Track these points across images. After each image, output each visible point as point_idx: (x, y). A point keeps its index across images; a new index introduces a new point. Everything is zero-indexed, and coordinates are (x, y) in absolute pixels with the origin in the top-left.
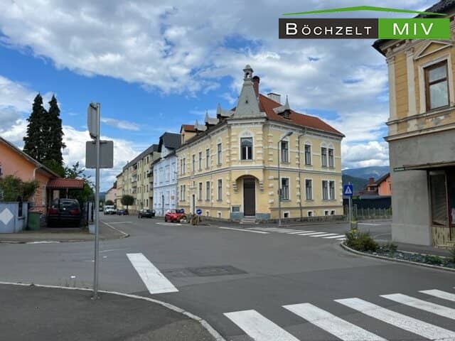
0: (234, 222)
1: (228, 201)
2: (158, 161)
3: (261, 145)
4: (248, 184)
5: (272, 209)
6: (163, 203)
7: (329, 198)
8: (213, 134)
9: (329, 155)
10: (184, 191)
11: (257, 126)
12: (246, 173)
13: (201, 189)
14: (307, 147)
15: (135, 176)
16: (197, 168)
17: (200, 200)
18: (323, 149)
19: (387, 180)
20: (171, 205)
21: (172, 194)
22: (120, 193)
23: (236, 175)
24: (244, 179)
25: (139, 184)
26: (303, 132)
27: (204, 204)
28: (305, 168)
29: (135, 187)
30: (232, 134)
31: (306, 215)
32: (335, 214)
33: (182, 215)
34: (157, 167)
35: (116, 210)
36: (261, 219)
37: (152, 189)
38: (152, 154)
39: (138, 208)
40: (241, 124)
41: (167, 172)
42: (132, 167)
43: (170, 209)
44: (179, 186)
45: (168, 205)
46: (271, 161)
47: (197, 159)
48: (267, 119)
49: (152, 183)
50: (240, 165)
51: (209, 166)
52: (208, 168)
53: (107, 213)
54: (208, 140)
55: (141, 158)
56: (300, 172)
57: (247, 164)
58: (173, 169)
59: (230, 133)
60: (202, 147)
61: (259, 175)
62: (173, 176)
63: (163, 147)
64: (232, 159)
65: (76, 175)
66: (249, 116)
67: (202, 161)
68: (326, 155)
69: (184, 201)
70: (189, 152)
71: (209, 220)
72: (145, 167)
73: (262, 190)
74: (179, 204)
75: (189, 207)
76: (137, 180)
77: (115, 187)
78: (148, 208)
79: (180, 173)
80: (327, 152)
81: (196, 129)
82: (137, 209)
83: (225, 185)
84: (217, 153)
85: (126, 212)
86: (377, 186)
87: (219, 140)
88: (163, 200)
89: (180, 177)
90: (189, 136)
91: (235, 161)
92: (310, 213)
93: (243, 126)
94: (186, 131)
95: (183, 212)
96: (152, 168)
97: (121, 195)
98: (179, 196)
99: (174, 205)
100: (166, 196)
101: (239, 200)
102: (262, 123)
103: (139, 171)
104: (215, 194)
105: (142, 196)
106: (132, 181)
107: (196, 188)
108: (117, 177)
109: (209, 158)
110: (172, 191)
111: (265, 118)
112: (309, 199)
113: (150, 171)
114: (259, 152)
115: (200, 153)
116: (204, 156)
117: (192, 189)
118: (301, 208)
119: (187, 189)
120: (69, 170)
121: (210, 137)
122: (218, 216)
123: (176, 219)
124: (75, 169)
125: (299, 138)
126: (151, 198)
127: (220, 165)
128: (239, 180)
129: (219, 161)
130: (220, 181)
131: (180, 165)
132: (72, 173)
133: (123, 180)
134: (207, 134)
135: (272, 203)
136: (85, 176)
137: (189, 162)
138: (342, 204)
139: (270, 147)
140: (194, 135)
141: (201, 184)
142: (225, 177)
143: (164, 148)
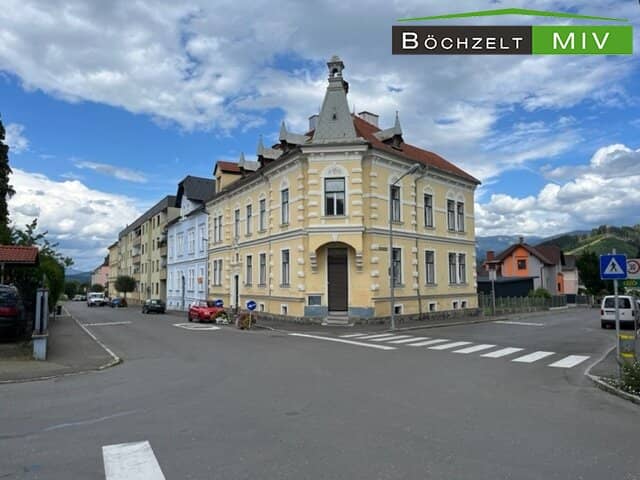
0: (311, 323)
1: (301, 287)
2: (176, 221)
3: (360, 191)
4: (336, 258)
5: (378, 301)
6: (184, 288)
7: (458, 281)
8: (274, 173)
9: (459, 213)
10: (220, 269)
11: (352, 158)
12: (335, 238)
13: (249, 266)
14: (428, 198)
15: (138, 246)
16: (243, 231)
17: (249, 285)
18: (450, 203)
19: (515, 255)
20: (196, 292)
21: (198, 274)
22: (114, 273)
23: (317, 242)
24: (329, 249)
25: (144, 259)
26: (422, 173)
27: (255, 290)
28: (425, 233)
29: (138, 264)
30: (310, 171)
31: (426, 309)
32: (467, 306)
33: (220, 310)
34: (173, 232)
35: (107, 300)
36: (358, 317)
37: (165, 267)
38: (165, 211)
39: (142, 297)
40: (326, 154)
41: (190, 239)
42: (133, 233)
43: (196, 300)
44: (211, 261)
45: (193, 292)
46: (375, 219)
47: (243, 216)
48: (370, 147)
49: (165, 257)
50: (323, 224)
51: (266, 227)
52: (262, 231)
53: (92, 305)
54: (263, 184)
55: (148, 217)
56: (417, 238)
57: (336, 223)
58: (199, 234)
59: (304, 170)
60: (251, 196)
61: (355, 241)
62: (199, 245)
63: (184, 198)
64: (310, 214)
65: (32, 241)
66: (340, 141)
67: (252, 219)
68: (453, 212)
69: (220, 285)
70: (229, 204)
71: (265, 318)
72: (153, 232)
73: (360, 268)
74: (211, 292)
75: (229, 295)
76: (141, 252)
77: (106, 264)
78: (158, 298)
79: (212, 241)
80: (456, 207)
81: (242, 168)
82: (141, 299)
83: (296, 259)
84: (280, 205)
85: (123, 303)
86: (500, 264)
87: (285, 184)
88: (184, 283)
89: (212, 247)
90: (228, 180)
91: (315, 217)
92: (432, 306)
93: (328, 158)
94: (224, 172)
95: (221, 306)
96: (165, 233)
97: (116, 275)
98: (211, 278)
99: (201, 292)
100: (188, 277)
101: (320, 284)
102: (361, 152)
103: (144, 239)
104: (276, 274)
105: (149, 276)
106: (134, 254)
107: (240, 265)
108: (110, 248)
109: (266, 215)
110: (198, 270)
111: (366, 144)
112: (431, 283)
113: (161, 237)
114: (355, 202)
115: (249, 207)
116: (256, 212)
117: (233, 266)
118: (419, 298)
119: (226, 267)
120: (20, 233)
121: (267, 179)
122: (282, 313)
123: (208, 317)
124: (30, 232)
125: (415, 182)
126: (164, 281)
127: (285, 225)
128: (320, 250)
129: (283, 219)
130: (286, 253)
131: (212, 228)
132: (24, 237)
133: (120, 253)
134: (262, 174)
135: (376, 290)
136: (47, 243)
137: (228, 222)
138: (476, 291)
139: (374, 194)
140: (237, 178)
141: (250, 257)
142: (295, 246)
143: (185, 201)
